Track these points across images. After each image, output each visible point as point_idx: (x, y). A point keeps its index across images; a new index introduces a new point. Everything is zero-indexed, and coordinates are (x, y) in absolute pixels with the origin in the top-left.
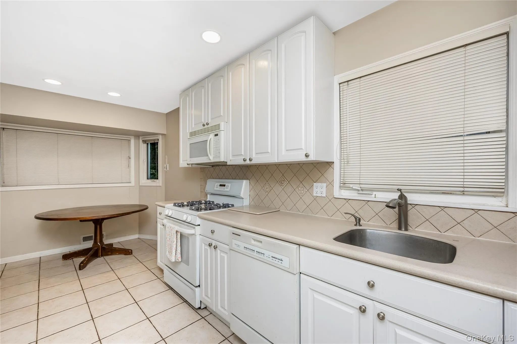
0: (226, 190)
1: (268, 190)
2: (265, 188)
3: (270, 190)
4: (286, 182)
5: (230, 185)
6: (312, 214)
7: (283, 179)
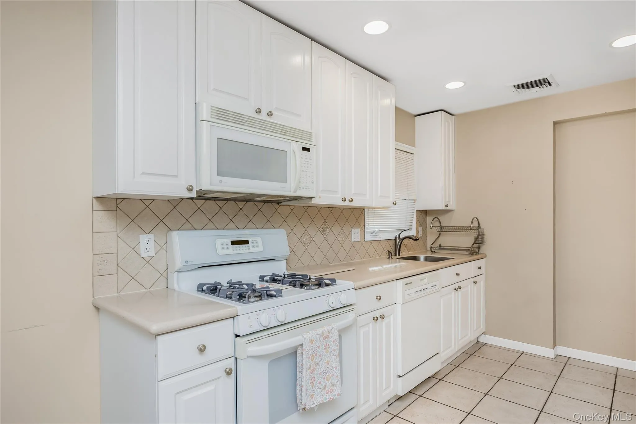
0: (252, 250)
1: (307, 241)
2: (304, 240)
3: (310, 241)
4: (328, 229)
5: (259, 240)
6: (351, 261)
7: (326, 225)
